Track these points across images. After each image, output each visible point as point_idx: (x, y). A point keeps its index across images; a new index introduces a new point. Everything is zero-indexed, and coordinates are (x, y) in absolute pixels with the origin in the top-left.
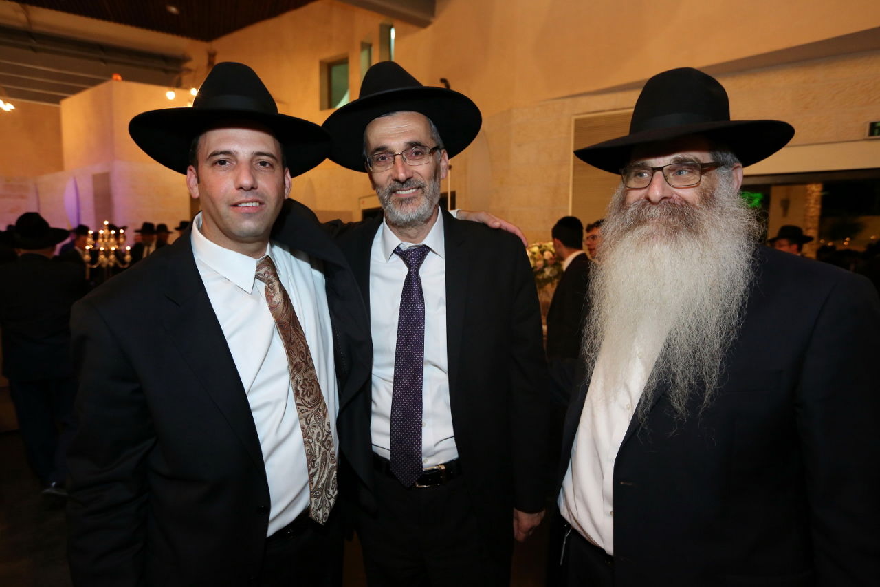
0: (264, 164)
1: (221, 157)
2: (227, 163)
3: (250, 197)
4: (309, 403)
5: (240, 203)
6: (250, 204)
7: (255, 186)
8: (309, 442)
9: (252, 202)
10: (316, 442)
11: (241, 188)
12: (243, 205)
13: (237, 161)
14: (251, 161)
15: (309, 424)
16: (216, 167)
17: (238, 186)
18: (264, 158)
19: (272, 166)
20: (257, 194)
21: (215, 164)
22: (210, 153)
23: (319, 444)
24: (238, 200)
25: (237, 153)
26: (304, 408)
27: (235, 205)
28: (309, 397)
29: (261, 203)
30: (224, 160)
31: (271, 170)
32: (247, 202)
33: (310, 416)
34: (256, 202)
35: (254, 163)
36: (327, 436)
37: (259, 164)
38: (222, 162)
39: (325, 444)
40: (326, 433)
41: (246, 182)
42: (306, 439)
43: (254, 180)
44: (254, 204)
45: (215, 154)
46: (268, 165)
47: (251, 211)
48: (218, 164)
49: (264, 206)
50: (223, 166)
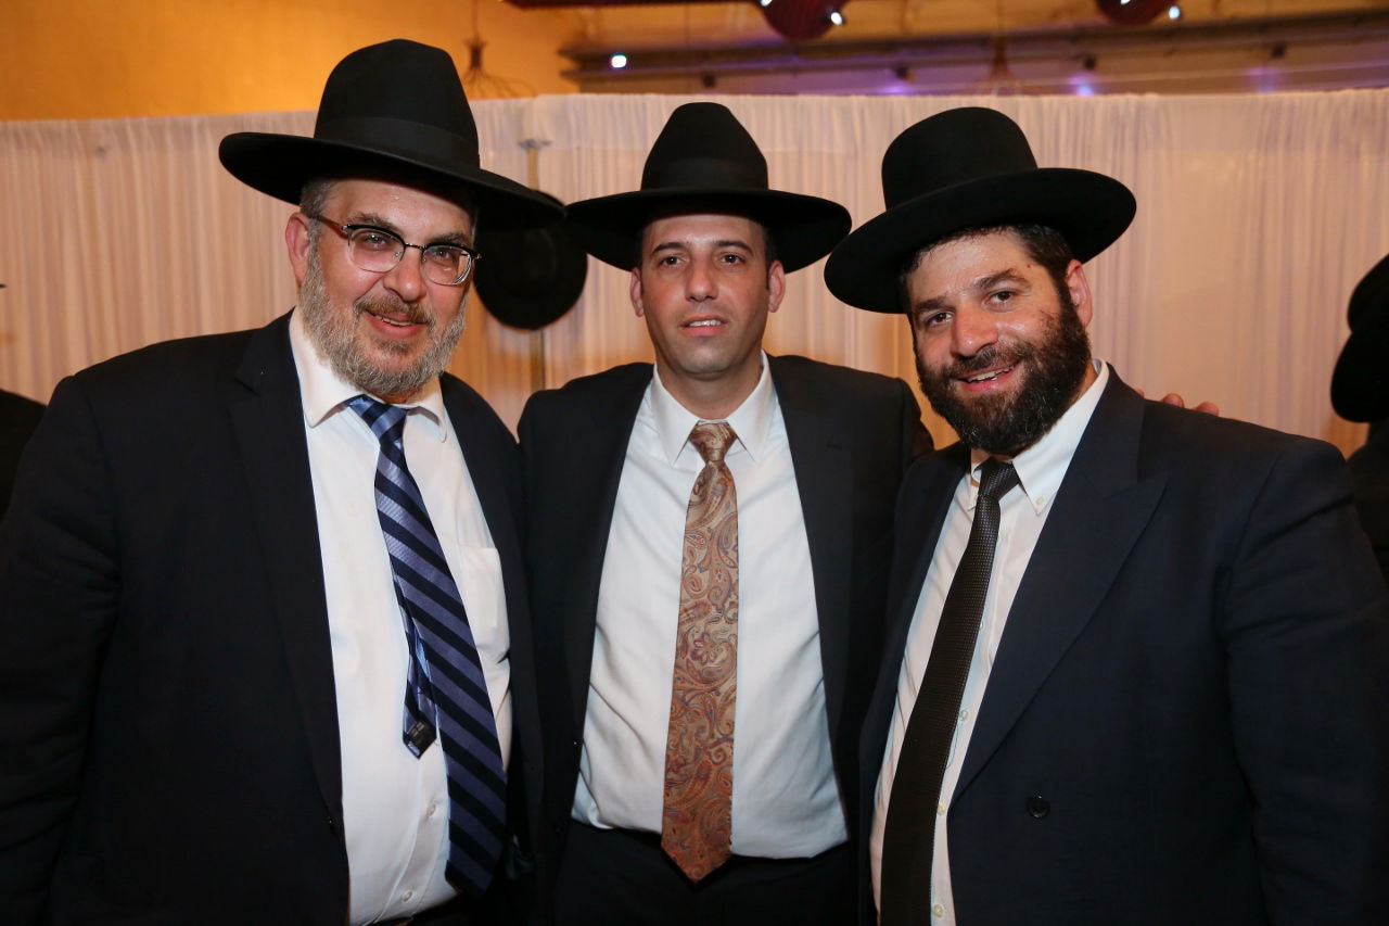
0: (730, 258)
1: (670, 252)
2: (678, 261)
3: (707, 312)
4: (699, 674)
6: (705, 323)
7: (713, 294)
8: (678, 731)
9: (710, 319)
10: (694, 738)
11: (692, 298)
12: (697, 324)
13: (691, 257)
14: (712, 255)
15: (687, 704)
16: (662, 267)
17: (688, 295)
18: (732, 249)
19: (743, 261)
20: (716, 307)
21: (661, 263)
22: (655, 247)
23: (699, 744)
24: (688, 317)
25: (691, 244)
26: (688, 677)
27: (687, 325)
29: (723, 322)
30: (673, 256)
31: (741, 267)
32: (703, 320)
34: (717, 319)
35: (716, 259)
37: (724, 260)
38: (671, 260)
40: (718, 735)
41: (700, 289)
42: (674, 723)
43: (713, 286)
44: (713, 323)
45: (661, 247)
46: (737, 261)
47: (707, 332)
48: (665, 263)
49: (726, 326)
50: (674, 266)
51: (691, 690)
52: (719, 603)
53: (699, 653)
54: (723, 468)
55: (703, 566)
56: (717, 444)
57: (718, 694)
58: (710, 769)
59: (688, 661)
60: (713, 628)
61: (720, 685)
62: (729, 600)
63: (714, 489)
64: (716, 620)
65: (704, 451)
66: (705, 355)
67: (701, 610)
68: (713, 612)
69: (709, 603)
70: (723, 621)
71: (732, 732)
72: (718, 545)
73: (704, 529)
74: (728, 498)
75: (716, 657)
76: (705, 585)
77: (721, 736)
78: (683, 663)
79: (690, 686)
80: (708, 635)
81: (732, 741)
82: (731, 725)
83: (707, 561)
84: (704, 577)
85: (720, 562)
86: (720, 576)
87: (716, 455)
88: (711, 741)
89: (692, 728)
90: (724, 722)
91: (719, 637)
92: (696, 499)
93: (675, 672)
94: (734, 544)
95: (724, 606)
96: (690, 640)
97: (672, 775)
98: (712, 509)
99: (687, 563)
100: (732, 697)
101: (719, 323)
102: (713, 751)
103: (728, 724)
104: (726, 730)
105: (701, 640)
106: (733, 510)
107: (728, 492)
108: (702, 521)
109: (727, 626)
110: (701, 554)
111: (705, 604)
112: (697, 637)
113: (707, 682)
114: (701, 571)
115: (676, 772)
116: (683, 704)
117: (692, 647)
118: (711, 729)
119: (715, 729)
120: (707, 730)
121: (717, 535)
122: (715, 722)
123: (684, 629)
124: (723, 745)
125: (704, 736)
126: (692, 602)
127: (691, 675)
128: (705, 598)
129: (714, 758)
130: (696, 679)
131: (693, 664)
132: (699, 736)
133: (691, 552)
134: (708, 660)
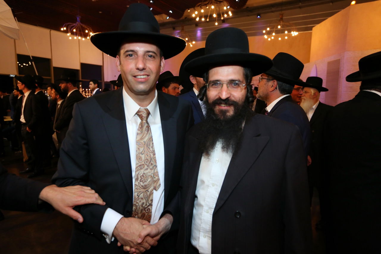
1: (130, 53)
2: (133, 56)
3: (143, 73)
4: (142, 186)
5: (138, 76)
6: (142, 77)
7: (145, 68)
8: (136, 205)
10: (141, 206)
11: (138, 69)
12: (139, 77)
13: (137, 55)
14: (144, 55)
15: (139, 196)
16: (127, 57)
18: (151, 54)
19: (154, 57)
20: (146, 71)
21: (127, 56)
22: (125, 51)
23: (142, 208)
24: (136, 74)
25: (137, 51)
26: (139, 188)
27: (135, 77)
28: (143, 183)
30: (132, 54)
31: (153, 59)
32: (141, 75)
33: (141, 193)
35: (146, 56)
36: (148, 206)
37: (148, 57)
38: (131, 55)
39: (146, 209)
40: (148, 204)
41: (141, 66)
42: (135, 203)
43: (145, 65)
44: (144, 77)
45: (127, 51)
46: (152, 57)
47: (143, 80)
48: (129, 56)
49: (149, 77)
50: (131, 57)
51: (140, 192)
52: (148, 164)
53: (142, 180)
54: (147, 123)
55: (142, 153)
56: (145, 115)
57: (148, 192)
58: (145, 214)
59: (139, 183)
60: (146, 172)
61: (149, 189)
62: (151, 163)
63: (145, 129)
64: (147, 169)
65: (141, 117)
66: (142, 87)
67: (142, 167)
68: (146, 167)
69: (144, 164)
70: (149, 169)
71: (152, 203)
72: (147, 146)
73: (142, 142)
74: (149, 131)
75: (147, 180)
78: (137, 184)
79: (140, 191)
80: (145, 174)
81: (152, 205)
82: (152, 200)
83: (144, 151)
84: (143, 157)
85: (147, 151)
86: (148, 156)
87: (145, 119)
88: (146, 207)
89: (140, 203)
91: (148, 174)
92: (139, 132)
93: (135, 187)
94: (152, 145)
95: (149, 165)
96: (139, 176)
98: (145, 135)
99: (138, 152)
100: (152, 192)
101: (146, 76)
103: (151, 200)
104: (150, 202)
105: (143, 176)
106: (150, 135)
108: (141, 139)
109: (150, 171)
110: (142, 149)
112: (141, 175)
113: (144, 188)
114: (142, 154)
116: (137, 197)
117: (140, 179)
118: (146, 202)
119: (147, 203)
120: (145, 203)
121: (146, 143)
122: (147, 201)
123: (137, 173)
124: (149, 207)
125: (144, 205)
126: (139, 164)
127: (140, 187)
128: (143, 163)
129: (146, 211)
130: (141, 188)
131: (140, 183)
132: (142, 205)
133: (139, 149)
134: (145, 182)
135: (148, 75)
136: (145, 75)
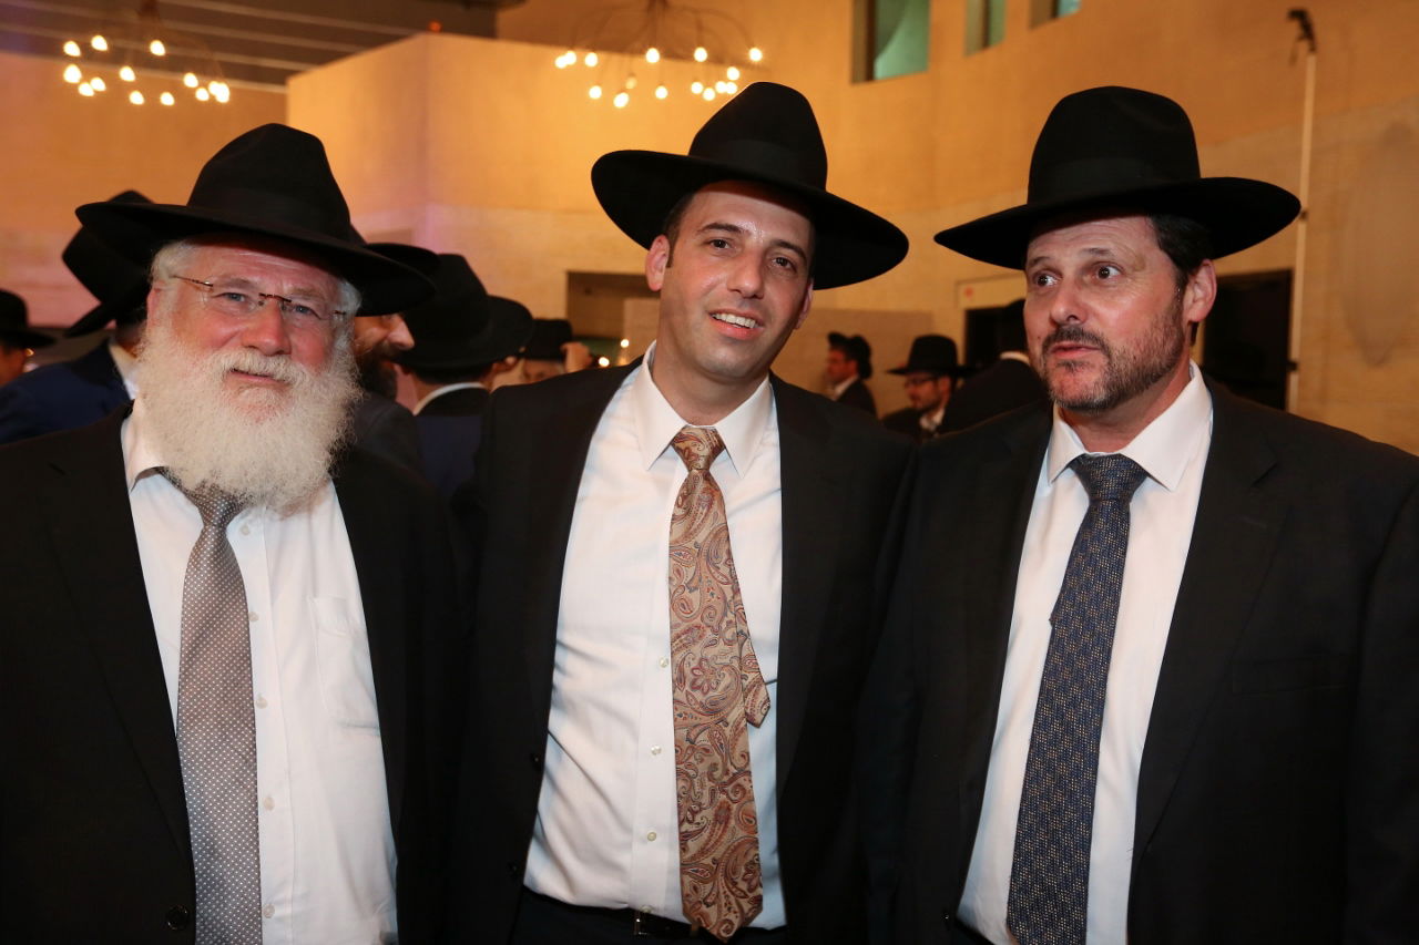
0: (783, 262)
3: (746, 309)
4: (701, 705)
7: (759, 295)
8: (687, 774)
10: (706, 779)
11: (736, 290)
13: (743, 245)
14: (767, 252)
16: (705, 247)
17: (733, 287)
18: (787, 253)
19: (794, 268)
20: (757, 306)
25: (748, 234)
26: (689, 711)
27: (714, 314)
28: (705, 694)
30: (724, 239)
31: (790, 274)
33: (698, 730)
35: (768, 257)
36: (736, 777)
37: (775, 261)
40: (732, 770)
41: (749, 284)
42: (682, 766)
45: (715, 226)
46: (788, 266)
48: (712, 245)
49: (762, 329)
50: (718, 249)
52: (714, 623)
53: (699, 682)
54: (708, 477)
55: (693, 585)
56: (703, 451)
57: (727, 725)
58: (729, 809)
59: (687, 693)
60: (711, 652)
61: (728, 714)
62: (726, 619)
63: (699, 499)
64: (713, 643)
65: (688, 457)
66: (724, 355)
67: (696, 633)
68: (709, 634)
69: (703, 625)
70: (722, 642)
71: (748, 764)
72: (708, 560)
73: (690, 545)
74: (715, 506)
75: (718, 683)
76: (696, 606)
77: (735, 771)
78: (682, 696)
80: (707, 660)
81: (749, 773)
82: (745, 756)
83: (697, 578)
84: (695, 597)
85: (711, 578)
86: (712, 594)
87: (701, 463)
88: (726, 779)
89: (703, 768)
90: (737, 754)
91: (719, 661)
92: (680, 512)
93: (675, 709)
94: (726, 557)
95: (720, 627)
96: (687, 670)
97: (686, 827)
98: (698, 522)
99: (675, 583)
100: (741, 729)
101: (753, 323)
102: (729, 788)
103: (742, 756)
104: (740, 763)
105: (699, 667)
106: (721, 521)
107: (716, 502)
108: (688, 535)
109: (727, 648)
110: (689, 572)
111: (699, 627)
112: (694, 664)
113: (712, 712)
114: (691, 591)
115: (690, 822)
116: (688, 744)
117: (690, 677)
118: (725, 764)
119: (729, 764)
120: (720, 767)
121: (705, 549)
122: (728, 756)
123: (678, 657)
124: (741, 780)
125: (717, 774)
126: (684, 626)
127: (693, 709)
128: (698, 621)
129: (731, 795)
130: (700, 713)
131: (693, 696)
132: (712, 775)
133: (678, 571)
134: (710, 688)
135: (759, 323)
136: (752, 319)
